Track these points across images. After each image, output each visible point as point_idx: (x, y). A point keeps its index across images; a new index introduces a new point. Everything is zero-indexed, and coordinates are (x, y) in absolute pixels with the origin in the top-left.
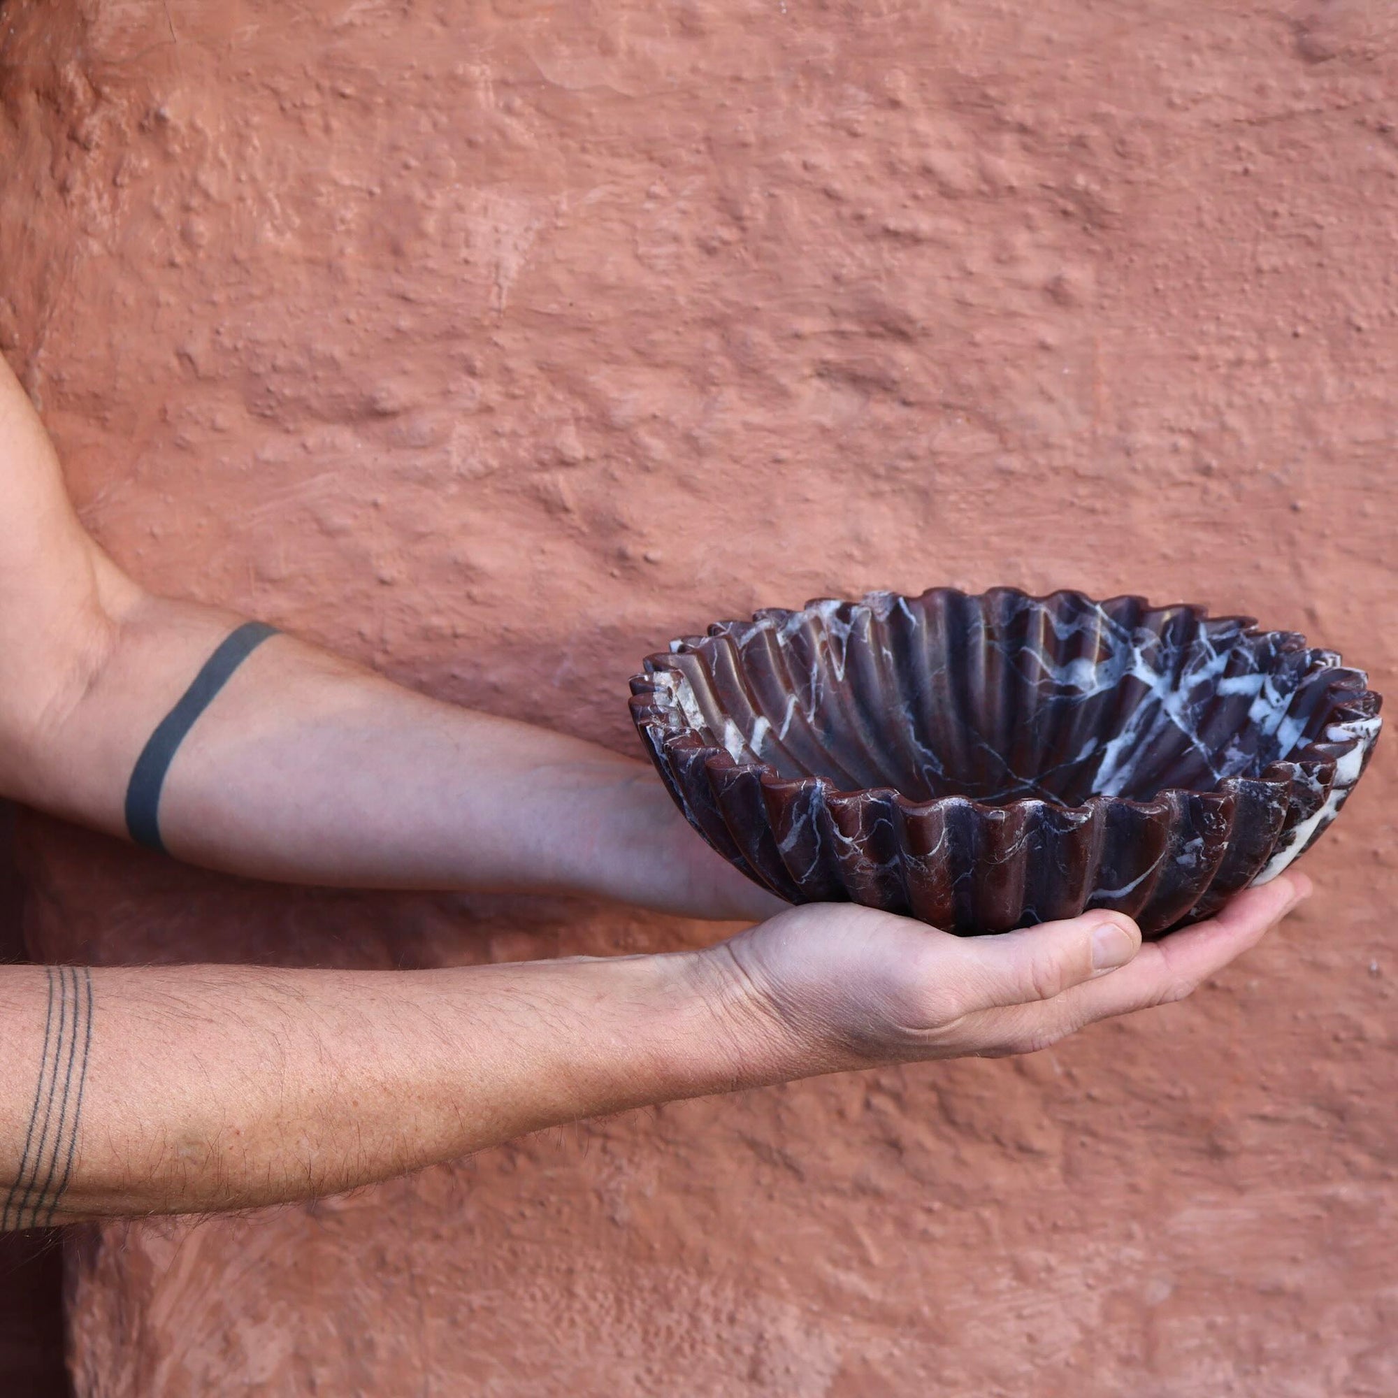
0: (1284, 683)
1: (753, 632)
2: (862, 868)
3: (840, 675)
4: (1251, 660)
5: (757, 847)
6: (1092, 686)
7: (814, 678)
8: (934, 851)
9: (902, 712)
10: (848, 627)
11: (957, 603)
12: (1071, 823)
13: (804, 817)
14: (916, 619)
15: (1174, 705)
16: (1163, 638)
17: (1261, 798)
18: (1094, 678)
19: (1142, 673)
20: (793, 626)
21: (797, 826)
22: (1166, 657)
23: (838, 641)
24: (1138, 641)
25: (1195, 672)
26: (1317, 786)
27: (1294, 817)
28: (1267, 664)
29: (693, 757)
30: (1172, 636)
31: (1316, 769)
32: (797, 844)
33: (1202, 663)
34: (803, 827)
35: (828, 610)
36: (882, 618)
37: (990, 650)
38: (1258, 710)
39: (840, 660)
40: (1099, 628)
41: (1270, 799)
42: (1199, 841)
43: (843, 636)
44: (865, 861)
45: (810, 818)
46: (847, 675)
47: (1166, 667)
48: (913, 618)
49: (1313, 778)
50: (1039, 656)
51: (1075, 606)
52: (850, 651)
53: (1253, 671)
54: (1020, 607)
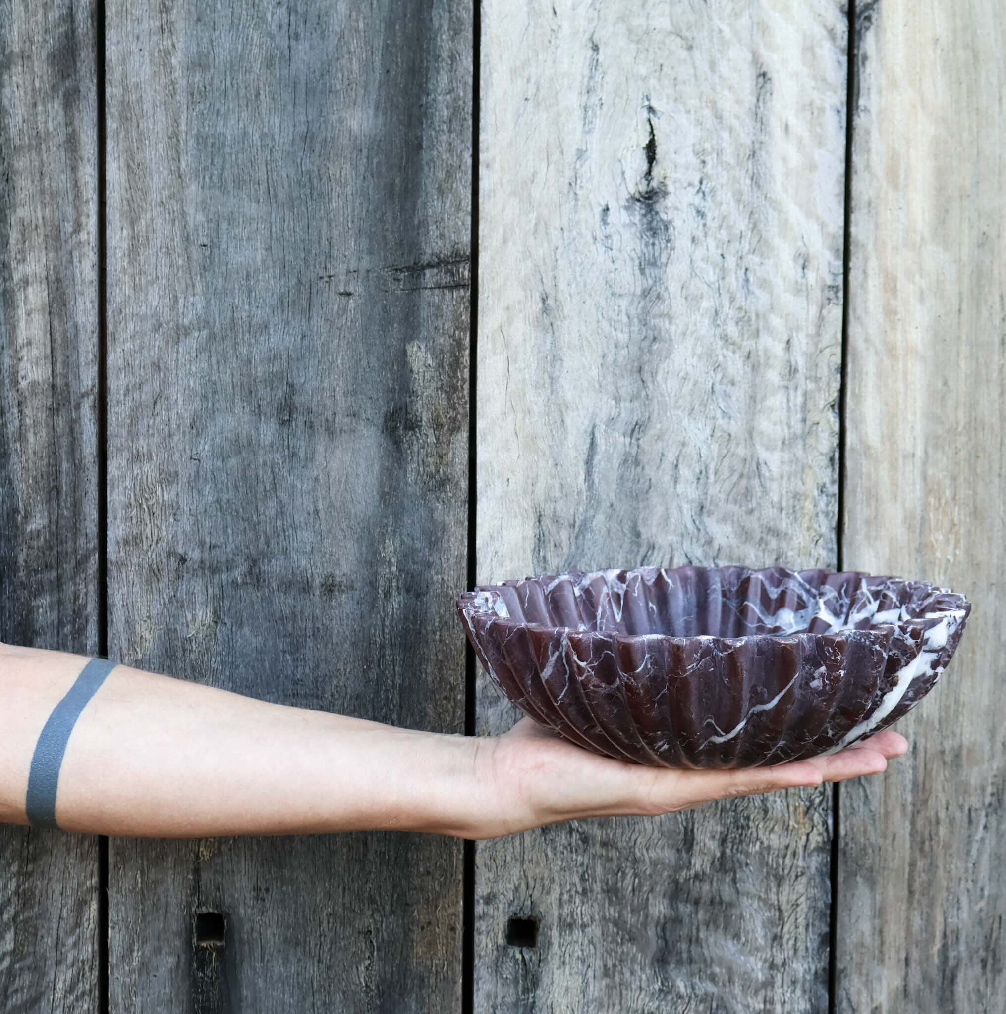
0: (914, 610)
1: (556, 582)
2: (594, 686)
3: (618, 618)
4: (894, 599)
5: (530, 682)
6: (791, 626)
7: (599, 617)
8: (640, 670)
10: (625, 586)
11: (702, 577)
12: (730, 647)
13: (557, 653)
14: (672, 583)
16: (840, 593)
17: (868, 643)
18: (792, 621)
19: (824, 615)
20: (586, 582)
21: (552, 659)
22: (842, 605)
23: (618, 595)
24: (821, 594)
25: (859, 611)
26: (910, 642)
27: (894, 666)
28: (904, 601)
29: (489, 623)
30: (846, 591)
32: (553, 673)
33: (864, 606)
34: (556, 661)
35: (611, 574)
36: (650, 583)
37: (725, 606)
39: (619, 608)
40: (796, 588)
41: (873, 643)
42: (823, 669)
43: (622, 593)
44: (595, 681)
45: (561, 654)
46: (623, 619)
47: (841, 613)
48: (669, 581)
49: (907, 636)
50: (755, 607)
51: (781, 575)
52: (624, 602)
54: (744, 576)
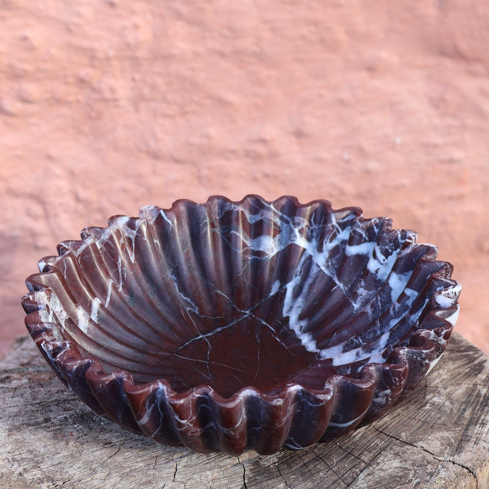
0: (387, 250)
1: (83, 247)
2: (192, 433)
3: (133, 259)
4: (364, 235)
5: (120, 416)
6: (273, 250)
7: (120, 266)
8: (238, 424)
9: (170, 276)
10: (135, 232)
11: (192, 209)
12: (322, 401)
13: (153, 405)
14: (172, 222)
15: (321, 260)
16: (310, 222)
17: (419, 359)
18: (273, 245)
19: (301, 242)
20: (105, 237)
21: (149, 411)
22: (312, 231)
23: (129, 240)
24: (296, 224)
25: (331, 241)
26: (443, 341)
28: (372, 237)
29: (75, 367)
30: (314, 220)
31: (443, 333)
32: (149, 420)
33: (334, 236)
34: (153, 411)
35: (121, 223)
36: (151, 223)
37: (214, 234)
38: (372, 265)
39: (132, 250)
40: (273, 217)
41: (424, 359)
42: (388, 391)
43: (132, 237)
44: (193, 429)
45: (156, 406)
46: (136, 259)
47: (312, 237)
48: (169, 222)
49: (441, 338)
50: (241, 236)
51: (257, 204)
52: (137, 245)
53: (365, 241)
54: (227, 209)
